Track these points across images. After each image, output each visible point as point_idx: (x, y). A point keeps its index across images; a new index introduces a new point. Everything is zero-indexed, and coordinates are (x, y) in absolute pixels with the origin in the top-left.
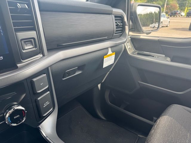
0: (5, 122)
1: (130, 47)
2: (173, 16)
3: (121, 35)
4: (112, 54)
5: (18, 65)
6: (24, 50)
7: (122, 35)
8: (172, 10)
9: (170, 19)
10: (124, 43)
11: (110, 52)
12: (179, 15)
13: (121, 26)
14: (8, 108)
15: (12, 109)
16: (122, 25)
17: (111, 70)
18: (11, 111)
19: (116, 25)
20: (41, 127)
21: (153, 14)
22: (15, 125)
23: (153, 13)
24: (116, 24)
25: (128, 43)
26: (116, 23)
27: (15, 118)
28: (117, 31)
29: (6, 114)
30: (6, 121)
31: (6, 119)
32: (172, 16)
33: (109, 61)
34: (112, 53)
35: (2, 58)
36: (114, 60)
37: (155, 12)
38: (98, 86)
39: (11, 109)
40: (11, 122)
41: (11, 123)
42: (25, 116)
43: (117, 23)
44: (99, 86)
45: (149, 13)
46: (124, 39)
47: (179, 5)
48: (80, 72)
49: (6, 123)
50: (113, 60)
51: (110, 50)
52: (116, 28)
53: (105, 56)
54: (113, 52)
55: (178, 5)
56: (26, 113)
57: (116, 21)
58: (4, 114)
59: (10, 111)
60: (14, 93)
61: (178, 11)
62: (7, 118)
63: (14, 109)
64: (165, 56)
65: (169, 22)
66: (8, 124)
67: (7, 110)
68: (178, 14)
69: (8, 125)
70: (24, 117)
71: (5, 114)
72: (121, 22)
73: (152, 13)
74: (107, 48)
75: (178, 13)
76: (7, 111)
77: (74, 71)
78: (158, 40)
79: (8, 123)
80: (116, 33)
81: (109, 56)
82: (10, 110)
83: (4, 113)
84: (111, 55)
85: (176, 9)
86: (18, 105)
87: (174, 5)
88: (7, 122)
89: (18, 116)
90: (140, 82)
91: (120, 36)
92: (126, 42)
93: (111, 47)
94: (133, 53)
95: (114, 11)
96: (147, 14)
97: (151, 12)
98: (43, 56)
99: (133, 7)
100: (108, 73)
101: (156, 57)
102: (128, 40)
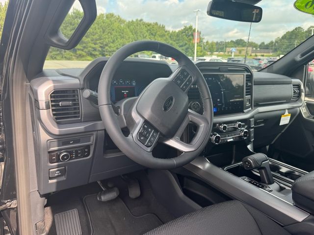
1: (306, 112)
3: (297, 100)
10: (299, 107)
11: (287, 113)
16: (299, 92)
19: (294, 92)
25: (303, 107)
28: (294, 96)
33: (285, 120)
38: (266, 147)
46: (300, 103)
48: (263, 125)
50: (288, 121)
51: (287, 111)
52: (294, 94)
53: (282, 116)
54: (289, 113)
57: (294, 89)
72: (298, 89)
74: (285, 110)
80: (293, 99)
81: (285, 116)
84: (287, 115)
93: (288, 109)
94: (309, 117)
95: (293, 81)
102: (304, 105)
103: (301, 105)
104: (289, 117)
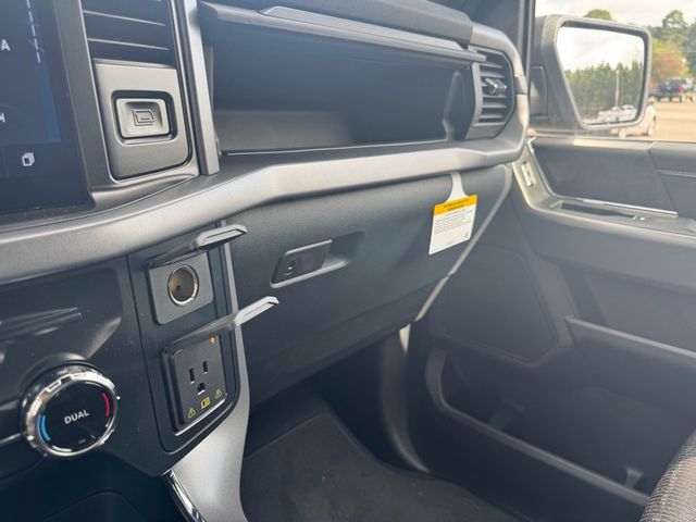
0: (23, 439)
1: (535, 182)
2: (666, 99)
3: (499, 131)
4: (466, 200)
5: (96, 196)
6: (124, 139)
7: (503, 128)
8: (662, 76)
9: (658, 110)
10: (508, 160)
11: (457, 192)
12: (689, 94)
13: (501, 96)
14: (41, 375)
15: (59, 381)
16: (507, 92)
17: (453, 271)
18: (51, 389)
19: (483, 88)
20: (178, 475)
21: (614, 72)
22: (66, 453)
23: (614, 67)
24: (485, 85)
25: (525, 163)
26: (483, 79)
27: (68, 420)
28: (485, 111)
29: (30, 403)
30: (28, 435)
31: (28, 423)
32: (663, 97)
33: (452, 228)
34: (466, 196)
35: (32, 160)
36: (471, 224)
37: (620, 66)
38: (397, 334)
39: (54, 379)
40: (48, 439)
41: (50, 444)
42: (111, 415)
43: (487, 80)
44: (404, 334)
45: (596, 66)
46: (512, 144)
47: (688, 59)
48: (340, 264)
49: (27, 443)
50: (469, 228)
51: (457, 182)
52: (485, 100)
53: (437, 207)
54: (468, 192)
55: (684, 60)
56: (116, 404)
57: (485, 74)
58: (20, 403)
59: (47, 389)
60: (72, 313)
61: (685, 83)
62: (35, 418)
63: (68, 379)
64: (680, 215)
65: (655, 118)
66: (34, 446)
67: (34, 383)
68: (685, 91)
69: (34, 450)
70: (107, 420)
71: (25, 403)
72: (500, 79)
73: (608, 68)
74: (446, 175)
75: (685, 87)
76: (37, 388)
77: (317, 258)
78: (649, 151)
79: (36, 440)
80: (481, 121)
81: (452, 207)
82: (46, 386)
83: (21, 400)
84: (460, 204)
85: (677, 74)
86: (87, 365)
87: (670, 62)
88: (31, 438)
89: (81, 415)
90: (573, 321)
91: (498, 135)
92: (520, 161)
93: (463, 172)
94: (547, 203)
95: (477, 35)
96: (589, 72)
97: (605, 65)
98: (200, 173)
99: (544, 29)
100: (444, 281)
101: (639, 218)
102: (525, 152)
103: (516, 148)
104: (470, 211)
